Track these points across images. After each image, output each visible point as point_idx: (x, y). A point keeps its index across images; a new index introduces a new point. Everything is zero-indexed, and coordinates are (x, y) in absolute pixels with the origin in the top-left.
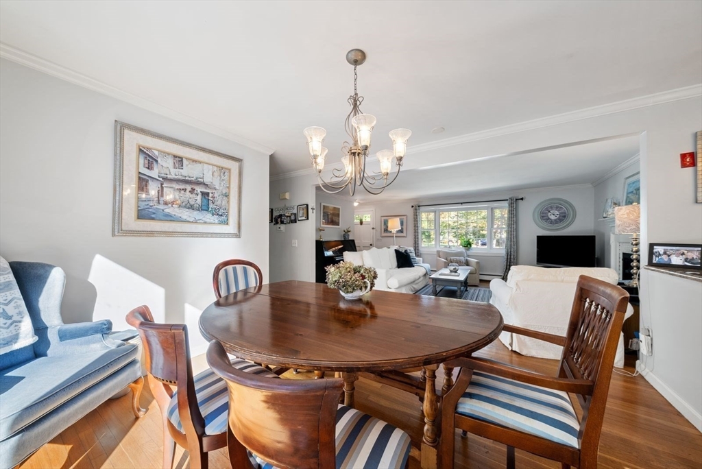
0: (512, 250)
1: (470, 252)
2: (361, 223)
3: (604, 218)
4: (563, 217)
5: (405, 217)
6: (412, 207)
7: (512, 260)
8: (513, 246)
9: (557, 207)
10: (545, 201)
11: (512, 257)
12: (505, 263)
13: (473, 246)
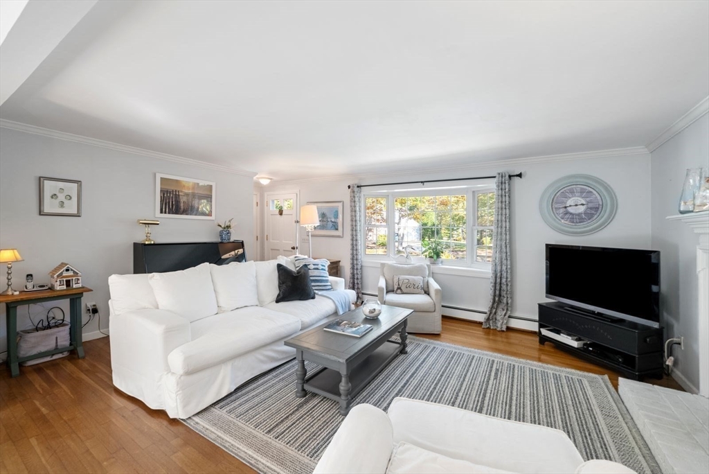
0: (504, 268)
1: (435, 268)
2: (281, 213)
3: (682, 213)
4: (593, 211)
5: (340, 205)
6: (349, 187)
7: (504, 287)
8: (504, 262)
9: (582, 192)
10: (560, 180)
11: (504, 280)
12: (491, 292)
13: (443, 257)
